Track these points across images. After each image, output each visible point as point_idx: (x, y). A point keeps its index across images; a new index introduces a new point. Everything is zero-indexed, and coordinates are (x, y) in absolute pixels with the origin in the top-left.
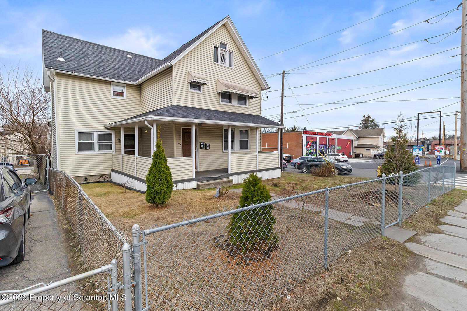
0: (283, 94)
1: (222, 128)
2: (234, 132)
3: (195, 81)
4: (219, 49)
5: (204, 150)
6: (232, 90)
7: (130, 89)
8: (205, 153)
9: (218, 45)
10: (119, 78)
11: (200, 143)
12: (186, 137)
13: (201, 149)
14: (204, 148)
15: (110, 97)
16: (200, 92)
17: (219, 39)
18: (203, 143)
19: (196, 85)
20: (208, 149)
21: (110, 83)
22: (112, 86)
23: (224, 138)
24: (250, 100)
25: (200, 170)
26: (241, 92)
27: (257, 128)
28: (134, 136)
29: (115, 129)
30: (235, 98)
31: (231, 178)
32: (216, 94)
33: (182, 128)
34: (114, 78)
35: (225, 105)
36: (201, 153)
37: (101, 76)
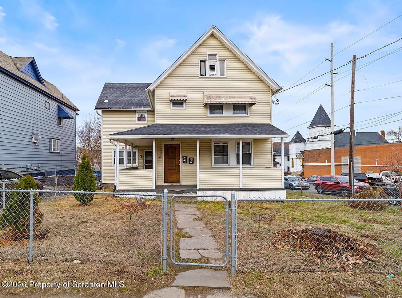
0: (353, 88)
1: (211, 141)
2: (228, 145)
3: (178, 100)
4: (207, 62)
5: (187, 165)
6: (215, 101)
7: (150, 114)
8: (189, 167)
9: (205, 57)
10: (140, 107)
11: (183, 157)
12: (169, 152)
13: (184, 164)
14: (187, 162)
15: (135, 123)
16: (183, 108)
17: (206, 52)
18: (187, 157)
19: (178, 103)
20: (191, 164)
21: (135, 112)
22: (136, 113)
23: (215, 152)
24: (253, 107)
25: (183, 184)
26: (228, 101)
27: (266, 139)
28: (152, 152)
29: (138, 147)
30: (228, 109)
31: (199, 193)
32: (203, 107)
33: (164, 144)
34: (136, 108)
35: (218, 117)
36: (183, 167)
37: (128, 107)
